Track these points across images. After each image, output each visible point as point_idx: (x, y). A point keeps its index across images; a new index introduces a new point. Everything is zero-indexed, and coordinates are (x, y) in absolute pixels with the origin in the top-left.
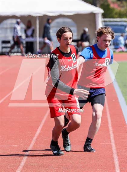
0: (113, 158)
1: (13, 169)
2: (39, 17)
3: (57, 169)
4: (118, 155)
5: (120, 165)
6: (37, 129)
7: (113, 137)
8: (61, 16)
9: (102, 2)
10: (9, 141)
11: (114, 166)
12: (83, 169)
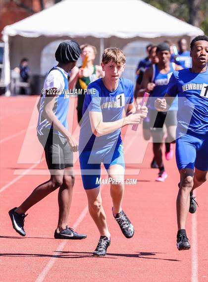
0: (190, 259)
1: (35, 271)
2: (105, 39)
3: (103, 273)
4: (199, 255)
5: (199, 270)
6: (82, 211)
7: (195, 227)
8: (138, 39)
9: (203, 19)
10: (36, 228)
11: (191, 272)
12: (142, 275)
